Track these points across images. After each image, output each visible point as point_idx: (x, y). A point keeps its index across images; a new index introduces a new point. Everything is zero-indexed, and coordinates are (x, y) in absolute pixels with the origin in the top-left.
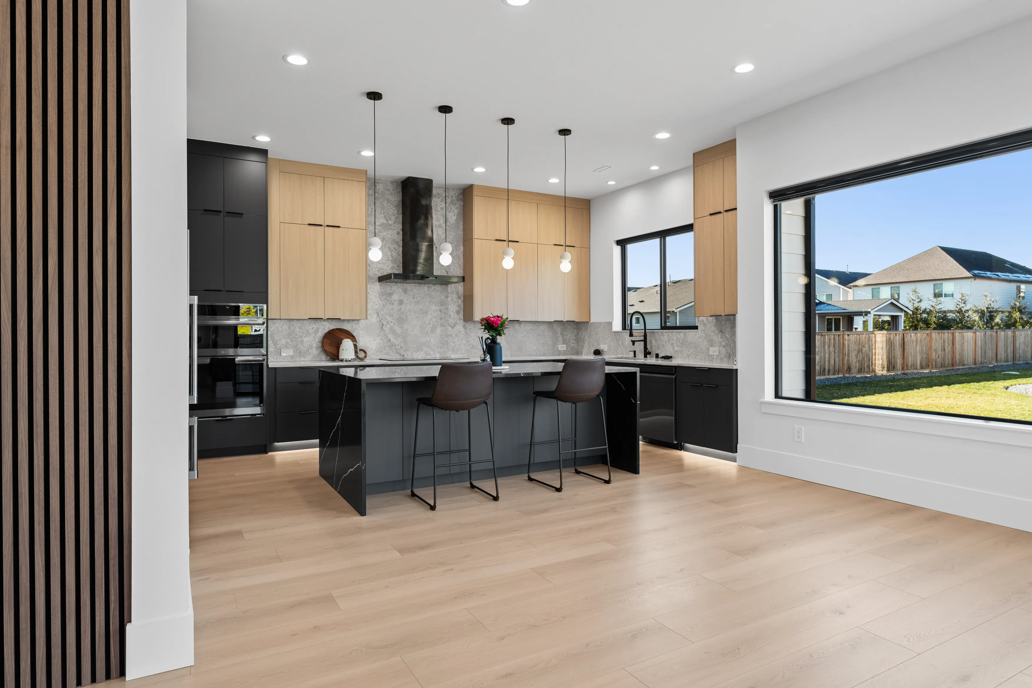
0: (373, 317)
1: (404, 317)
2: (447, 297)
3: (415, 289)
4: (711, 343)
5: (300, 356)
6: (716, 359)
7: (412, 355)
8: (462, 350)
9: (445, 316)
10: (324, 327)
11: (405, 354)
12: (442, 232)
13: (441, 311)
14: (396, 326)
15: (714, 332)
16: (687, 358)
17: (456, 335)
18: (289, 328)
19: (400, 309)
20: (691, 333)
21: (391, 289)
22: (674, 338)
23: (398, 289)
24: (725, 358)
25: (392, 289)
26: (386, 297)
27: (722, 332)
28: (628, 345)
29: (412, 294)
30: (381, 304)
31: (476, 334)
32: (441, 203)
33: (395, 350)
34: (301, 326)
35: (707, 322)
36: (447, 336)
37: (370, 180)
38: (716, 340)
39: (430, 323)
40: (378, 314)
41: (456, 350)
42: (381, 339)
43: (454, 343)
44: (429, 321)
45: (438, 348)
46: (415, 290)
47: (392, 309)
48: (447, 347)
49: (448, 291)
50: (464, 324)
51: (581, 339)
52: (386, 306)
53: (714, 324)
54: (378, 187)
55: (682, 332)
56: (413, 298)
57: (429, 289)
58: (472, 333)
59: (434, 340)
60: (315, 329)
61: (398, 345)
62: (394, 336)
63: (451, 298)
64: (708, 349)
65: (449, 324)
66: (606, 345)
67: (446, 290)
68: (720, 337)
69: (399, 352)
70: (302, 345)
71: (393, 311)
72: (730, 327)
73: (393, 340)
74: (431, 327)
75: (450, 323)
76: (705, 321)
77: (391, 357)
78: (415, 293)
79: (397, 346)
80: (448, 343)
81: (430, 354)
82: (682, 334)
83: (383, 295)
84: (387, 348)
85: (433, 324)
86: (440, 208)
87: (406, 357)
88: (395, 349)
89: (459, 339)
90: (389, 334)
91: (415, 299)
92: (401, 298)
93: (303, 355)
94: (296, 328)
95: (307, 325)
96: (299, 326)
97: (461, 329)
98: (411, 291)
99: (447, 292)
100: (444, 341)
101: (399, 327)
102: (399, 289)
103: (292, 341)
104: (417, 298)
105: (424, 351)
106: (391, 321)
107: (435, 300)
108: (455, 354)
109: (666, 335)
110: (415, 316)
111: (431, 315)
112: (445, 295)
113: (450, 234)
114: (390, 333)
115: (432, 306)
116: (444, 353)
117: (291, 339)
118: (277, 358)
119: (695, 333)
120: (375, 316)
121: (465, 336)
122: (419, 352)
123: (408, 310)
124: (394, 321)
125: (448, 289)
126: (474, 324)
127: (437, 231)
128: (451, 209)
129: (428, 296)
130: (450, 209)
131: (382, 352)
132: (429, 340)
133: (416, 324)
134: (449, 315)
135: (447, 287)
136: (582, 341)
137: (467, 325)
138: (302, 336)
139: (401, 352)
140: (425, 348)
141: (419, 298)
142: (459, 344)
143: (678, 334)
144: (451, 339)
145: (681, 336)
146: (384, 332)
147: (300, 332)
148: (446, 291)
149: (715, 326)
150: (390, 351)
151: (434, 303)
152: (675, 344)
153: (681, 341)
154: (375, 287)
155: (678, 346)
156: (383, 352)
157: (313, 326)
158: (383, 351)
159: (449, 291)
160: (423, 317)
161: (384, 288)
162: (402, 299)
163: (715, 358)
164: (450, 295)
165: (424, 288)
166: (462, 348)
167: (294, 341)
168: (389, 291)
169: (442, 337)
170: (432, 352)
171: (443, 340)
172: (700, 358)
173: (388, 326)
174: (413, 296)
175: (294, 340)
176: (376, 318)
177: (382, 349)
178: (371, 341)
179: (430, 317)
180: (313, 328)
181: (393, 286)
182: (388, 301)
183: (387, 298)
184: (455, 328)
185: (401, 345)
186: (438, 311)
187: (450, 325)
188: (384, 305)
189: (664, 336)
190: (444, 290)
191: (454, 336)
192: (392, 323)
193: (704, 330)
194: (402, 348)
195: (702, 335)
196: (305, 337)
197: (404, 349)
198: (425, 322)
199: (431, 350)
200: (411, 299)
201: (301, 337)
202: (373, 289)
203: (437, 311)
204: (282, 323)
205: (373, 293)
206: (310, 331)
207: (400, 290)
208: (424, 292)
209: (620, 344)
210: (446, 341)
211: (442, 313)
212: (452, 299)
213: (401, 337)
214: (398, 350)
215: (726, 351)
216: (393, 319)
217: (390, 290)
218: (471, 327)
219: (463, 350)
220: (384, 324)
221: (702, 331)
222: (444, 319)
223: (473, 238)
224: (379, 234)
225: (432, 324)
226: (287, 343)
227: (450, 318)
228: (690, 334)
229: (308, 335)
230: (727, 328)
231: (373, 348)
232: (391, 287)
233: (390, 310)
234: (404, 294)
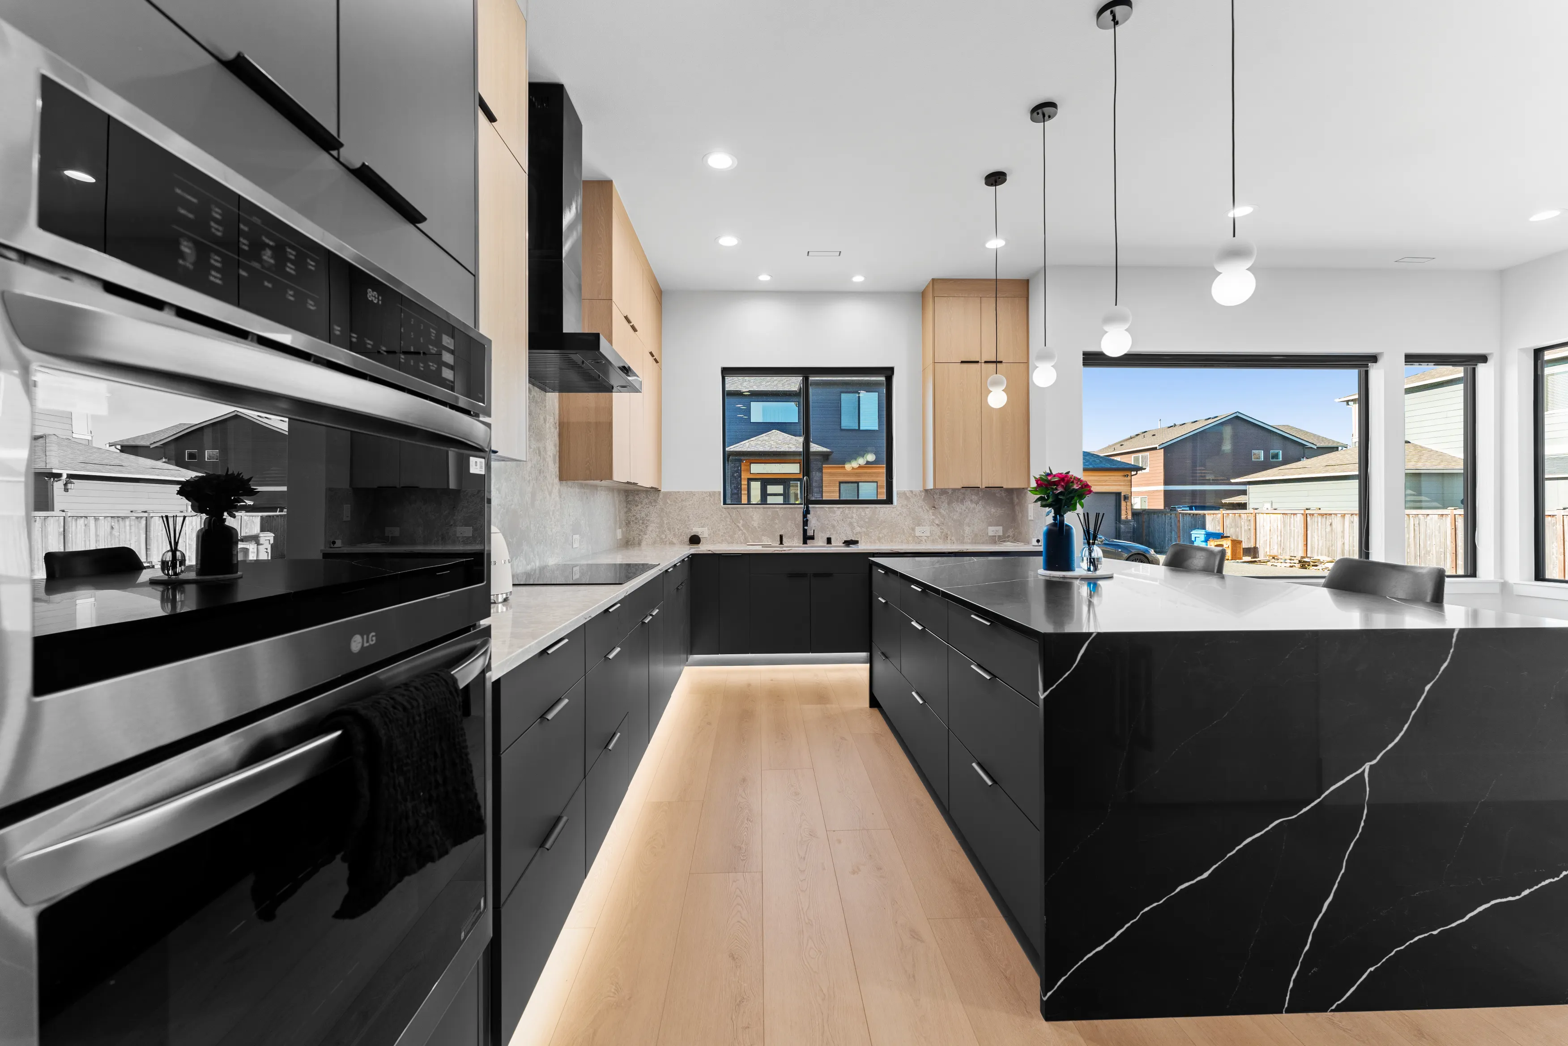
4: (919, 522)
6: (926, 542)
15: (922, 508)
16: (877, 541)
20: (885, 509)
22: (854, 516)
24: (939, 540)
27: (935, 507)
28: (759, 527)
35: (911, 494)
38: (926, 517)
51: (636, 519)
53: (922, 497)
55: (868, 508)
64: (913, 529)
66: (707, 528)
68: (931, 514)
72: (946, 501)
76: (908, 495)
82: (868, 510)
109: (838, 512)
119: (892, 509)
136: (641, 522)
143: (861, 510)
145: (867, 512)
149: (924, 500)
152: (855, 524)
153: (867, 520)
155: (861, 527)
163: (924, 540)
172: (900, 540)
189: (834, 513)
193: (907, 506)
195: (903, 512)
209: (740, 525)
215: (941, 531)
221: (902, 506)
228: (882, 510)
230: (943, 502)
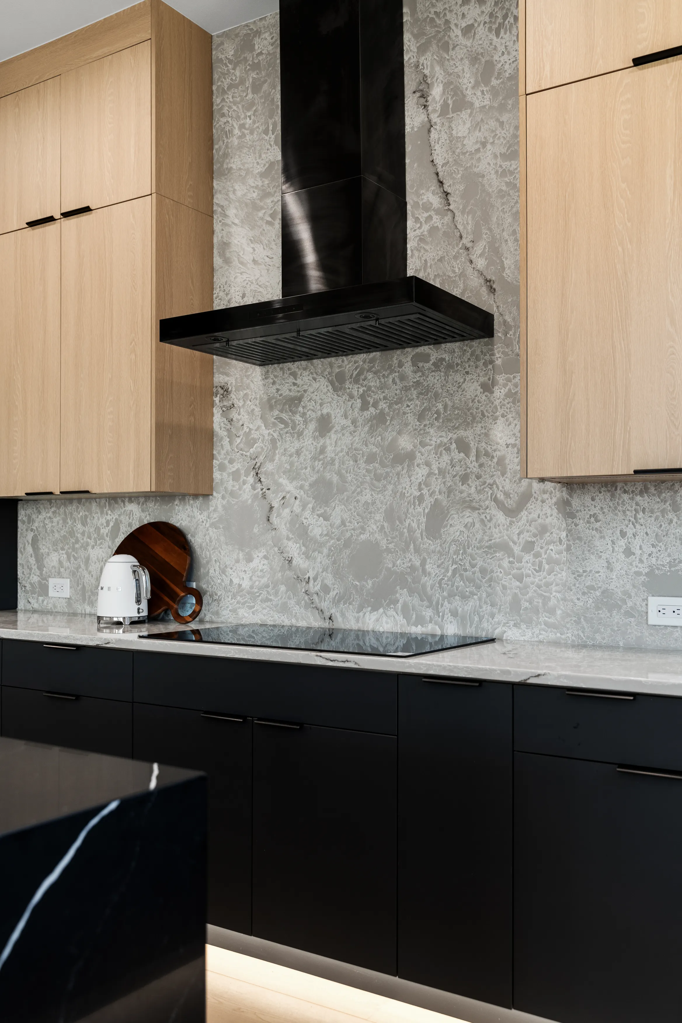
0: (244, 483)
1: (335, 479)
2: (488, 388)
3: (369, 370)
5: (84, 600)
7: (357, 620)
8: (552, 612)
9: (481, 466)
10: (129, 518)
11: (338, 615)
12: (468, 125)
13: (463, 446)
14: (307, 513)
17: (529, 547)
18: (65, 521)
19: (322, 450)
21: (295, 384)
23: (315, 379)
25: (299, 381)
26: (281, 411)
29: (361, 390)
30: (266, 438)
31: (622, 543)
32: (465, 9)
33: (306, 598)
34: (86, 516)
36: (490, 547)
37: (237, 35)
39: (421, 499)
40: (257, 474)
41: (526, 609)
42: (265, 557)
43: (520, 578)
44: (420, 489)
45: (451, 595)
46: (370, 376)
47: (298, 453)
48: (488, 595)
49: (492, 362)
50: (565, 495)
52: (279, 444)
54: (256, 47)
56: (365, 407)
57: (420, 365)
58: (602, 537)
59: (438, 566)
60: (111, 524)
61: (315, 579)
62: (303, 549)
63: (504, 391)
65: (496, 500)
67: (487, 357)
69: (319, 605)
70: (87, 569)
71: (302, 458)
73: (299, 561)
74: (426, 511)
75: (500, 496)
77: (294, 621)
78: (369, 388)
79: (311, 582)
80: (491, 580)
81: (420, 621)
83: (271, 408)
84: (283, 588)
85: (432, 500)
86: (459, 33)
87: (340, 623)
88: (306, 592)
89: (541, 563)
90: (288, 539)
91: (372, 410)
92: (325, 411)
93: (90, 598)
94: (77, 522)
95: (97, 513)
96: (82, 516)
97: (548, 520)
98: (356, 381)
99: (490, 367)
100: (477, 569)
101: (319, 516)
102: (319, 378)
103: (69, 559)
104: (375, 405)
105: (399, 605)
106: (296, 493)
107: (440, 406)
108: (523, 626)
110: (368, 471)
111: (428, 464)
112: (482, 379)
113: (502, 124)
114: (291, 536)
115: (432, 431)
116: (476, 619)
117: (67, 553)
118: (43, 601)
120: (251, 479)
121: (568, 549)
122: (381, 610)
123: (347, 453)
124: (302, 492)
125: (493, 355)
126: (613, 496)
127: (450, 127)
128: (505, 17)
129: (414, 393)
130: (500, 20)
131: (267, 600)
132: (418, 563)
133: (374, 503)
134: (495, 460)
135: (486, 344)
137: (576, 502)
138: (88, 544)
139: (324, 605)
140: (403, 596)
141: (383, 405)
142: (539, 587)
144: (505, 564)
146: (274, 532)
147: (83, 534)
148: (485, 364)
150: (289, 598)
151: (436, 419)
154: (251, 384)
156: (271, 600)
157: (109, 517)
158: (272, 597)
159: (499, 362)
160: (398, 474)
161: (274, 383)
162: (328, 415)
164: (501, 379)
165: (401, 365)
166: (553, 602)
167: (72, 559)
168: (290, 390)
169: (469, 551)
170: (428, 613)
171: (473, 566)
173: (287, 511)
174: (362, 397)
175: (74, 556)
176: (254, 488)
177: (268, 592)
178: (237, 561)
179: (420, 473)
180: (108, 522)
181: (299, 373)
182: (286, 425)
183: (284, 416)
184: (524, 513)
185: (326, 581)
186: (454, 446)
187: (500, 505)
188: (273, 441)
190: (478, 359)
191: (517, 549)
192: (297, 502)
194: (326, 589)
196: (93, 547)
197: (332, 594)
198: (403, 495)
199: (426, 603)
200: (356, 410)
201: (85, 547)
202: (245, 392)
203: (448, 449)
204: (53, 509)
205: (243, 405)
206: (102, 531)
207: (323, 384)
208: (403, 378)
210: (483, 571)
211: (467, 455)
212: (509, 394)
213: (325, 551)
214: (315, 597)
216: (301, 487)
217: (293, 388)
218: (596, 511)
219: (559, 612)
220: (275, 504)
222: (478, 477)
223: (521, 91)
224: (262, 204)
225: (429, 501)
226: (60, 562)
227: (503, 474)
229: (98, 542)
231: (244, 586)
232: (294, 375)
233: (291, 456)
234: (336, 397)
